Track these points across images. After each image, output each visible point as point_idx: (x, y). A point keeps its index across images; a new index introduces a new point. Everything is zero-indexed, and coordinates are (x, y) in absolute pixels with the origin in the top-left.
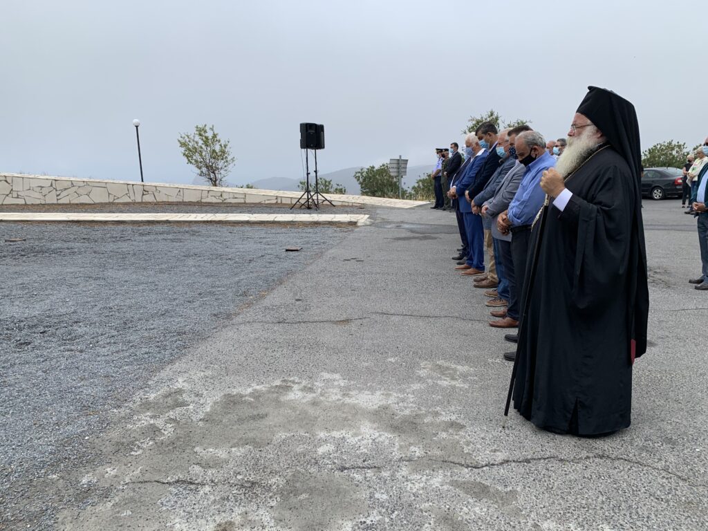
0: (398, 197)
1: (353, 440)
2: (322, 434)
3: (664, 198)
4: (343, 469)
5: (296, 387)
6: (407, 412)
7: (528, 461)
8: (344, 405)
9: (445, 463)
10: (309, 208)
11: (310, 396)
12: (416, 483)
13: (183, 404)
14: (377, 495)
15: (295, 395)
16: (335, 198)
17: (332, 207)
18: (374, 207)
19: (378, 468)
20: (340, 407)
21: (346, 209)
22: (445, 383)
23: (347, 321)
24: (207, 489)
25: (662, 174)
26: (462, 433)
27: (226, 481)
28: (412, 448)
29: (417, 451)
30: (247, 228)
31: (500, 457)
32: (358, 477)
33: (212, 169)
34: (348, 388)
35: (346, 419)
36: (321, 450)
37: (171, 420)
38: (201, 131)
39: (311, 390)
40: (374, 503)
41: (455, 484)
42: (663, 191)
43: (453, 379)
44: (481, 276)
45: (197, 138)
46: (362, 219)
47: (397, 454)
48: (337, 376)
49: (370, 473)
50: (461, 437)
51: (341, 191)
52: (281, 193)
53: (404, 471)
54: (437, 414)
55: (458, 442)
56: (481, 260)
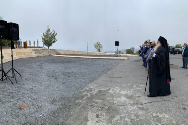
0: (133, 54)
1: (120, 100)
2: (115, 99)
3: (179, 53)
4: (118, 106)
5: (111, 90)
6: (131, 95)
7: (152, 102)
8: (119, 93)
9: (137, 104)
10: (116, 56)
11: (114, 91)
12: (131, 108)
13: (92, 91)
14: (124, 111)
15: (111, 91)
16: (121, 54)
17: (120, 56)
18: (128, 56)
19: (124, 106)
20: (119, 94)
21: (123, 56)
22: (138, 88)
23: (121, 77)
24: (95, 107)
25: (178, 49)
26: (140, 98)
27: (98, 106)
28: (131, 102)
29: (132, 102)
30: (105, 60)
31: (147, 102)
32: (121, 107)
33: (99, 49)
34: (120, 90)
35: (119, 96)
36: (115, 102)
37: (90, 94)
38: (98, 43)
39: (114, 90)
40: (123, 112)
41: (138, 108)
42: (178, 52)
43: (140, 88)
44: (146, 68)
45: (97, 44)
46: (126, 58)
47: (128, 103)
48: (119, 88)
49: (123, 107)
50: (140, 99)
51: (123, 53)
52: (111, 54)
53: (129, 106)
54: (136, 95)
55: (139, 100)
56: (146, 65)
